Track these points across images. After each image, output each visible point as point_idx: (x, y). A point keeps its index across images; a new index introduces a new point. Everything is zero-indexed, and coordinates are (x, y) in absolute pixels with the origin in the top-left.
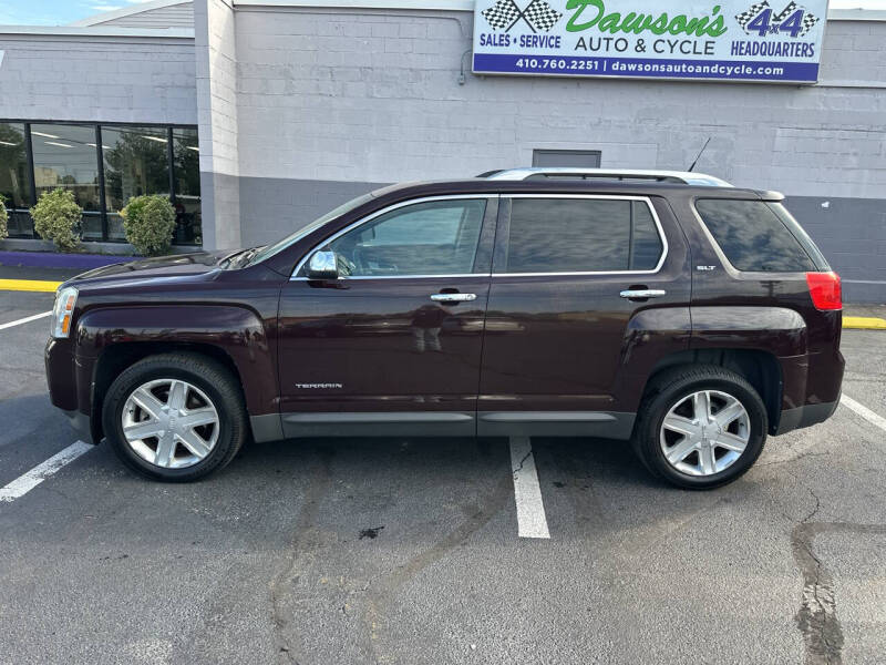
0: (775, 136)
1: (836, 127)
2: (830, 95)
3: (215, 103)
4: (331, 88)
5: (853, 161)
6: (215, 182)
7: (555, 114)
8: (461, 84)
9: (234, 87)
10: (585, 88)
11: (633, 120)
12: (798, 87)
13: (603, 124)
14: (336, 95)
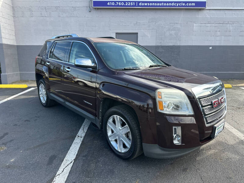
0: (193, 26)
1: (212, 22)
2: (210, 12)
4: (46, 14)
5: (219, 33)
6: (4, 47)
7: (122, 21)
8: (90, 11)
9: (12, 14)
10: (131, 11)
11: (147, 22)
12: (200, 9)
13: (138, 23)
14: (48, 17)
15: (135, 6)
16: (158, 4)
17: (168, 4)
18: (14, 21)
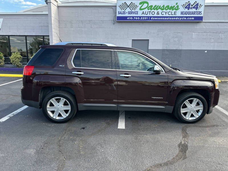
0: (192, 35)
1: (208, 32)
2: (206, 24)
3: (53, 30)
4: (82, 26)
5: (213, 40)
7: (138, 31)
8: (114, 24)
9: (58, 26)
10: (145, 24)
11: (156, 31)
12: (198, 22)
13: (149, 33)
14: (83, 27)
15: (148, 20)
16: (165, 19)
17: (173, 19)
18: (59, 31)
